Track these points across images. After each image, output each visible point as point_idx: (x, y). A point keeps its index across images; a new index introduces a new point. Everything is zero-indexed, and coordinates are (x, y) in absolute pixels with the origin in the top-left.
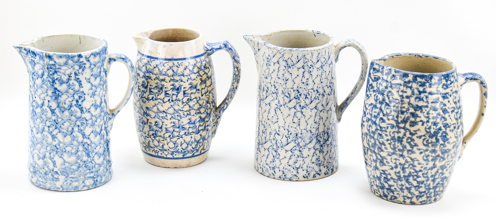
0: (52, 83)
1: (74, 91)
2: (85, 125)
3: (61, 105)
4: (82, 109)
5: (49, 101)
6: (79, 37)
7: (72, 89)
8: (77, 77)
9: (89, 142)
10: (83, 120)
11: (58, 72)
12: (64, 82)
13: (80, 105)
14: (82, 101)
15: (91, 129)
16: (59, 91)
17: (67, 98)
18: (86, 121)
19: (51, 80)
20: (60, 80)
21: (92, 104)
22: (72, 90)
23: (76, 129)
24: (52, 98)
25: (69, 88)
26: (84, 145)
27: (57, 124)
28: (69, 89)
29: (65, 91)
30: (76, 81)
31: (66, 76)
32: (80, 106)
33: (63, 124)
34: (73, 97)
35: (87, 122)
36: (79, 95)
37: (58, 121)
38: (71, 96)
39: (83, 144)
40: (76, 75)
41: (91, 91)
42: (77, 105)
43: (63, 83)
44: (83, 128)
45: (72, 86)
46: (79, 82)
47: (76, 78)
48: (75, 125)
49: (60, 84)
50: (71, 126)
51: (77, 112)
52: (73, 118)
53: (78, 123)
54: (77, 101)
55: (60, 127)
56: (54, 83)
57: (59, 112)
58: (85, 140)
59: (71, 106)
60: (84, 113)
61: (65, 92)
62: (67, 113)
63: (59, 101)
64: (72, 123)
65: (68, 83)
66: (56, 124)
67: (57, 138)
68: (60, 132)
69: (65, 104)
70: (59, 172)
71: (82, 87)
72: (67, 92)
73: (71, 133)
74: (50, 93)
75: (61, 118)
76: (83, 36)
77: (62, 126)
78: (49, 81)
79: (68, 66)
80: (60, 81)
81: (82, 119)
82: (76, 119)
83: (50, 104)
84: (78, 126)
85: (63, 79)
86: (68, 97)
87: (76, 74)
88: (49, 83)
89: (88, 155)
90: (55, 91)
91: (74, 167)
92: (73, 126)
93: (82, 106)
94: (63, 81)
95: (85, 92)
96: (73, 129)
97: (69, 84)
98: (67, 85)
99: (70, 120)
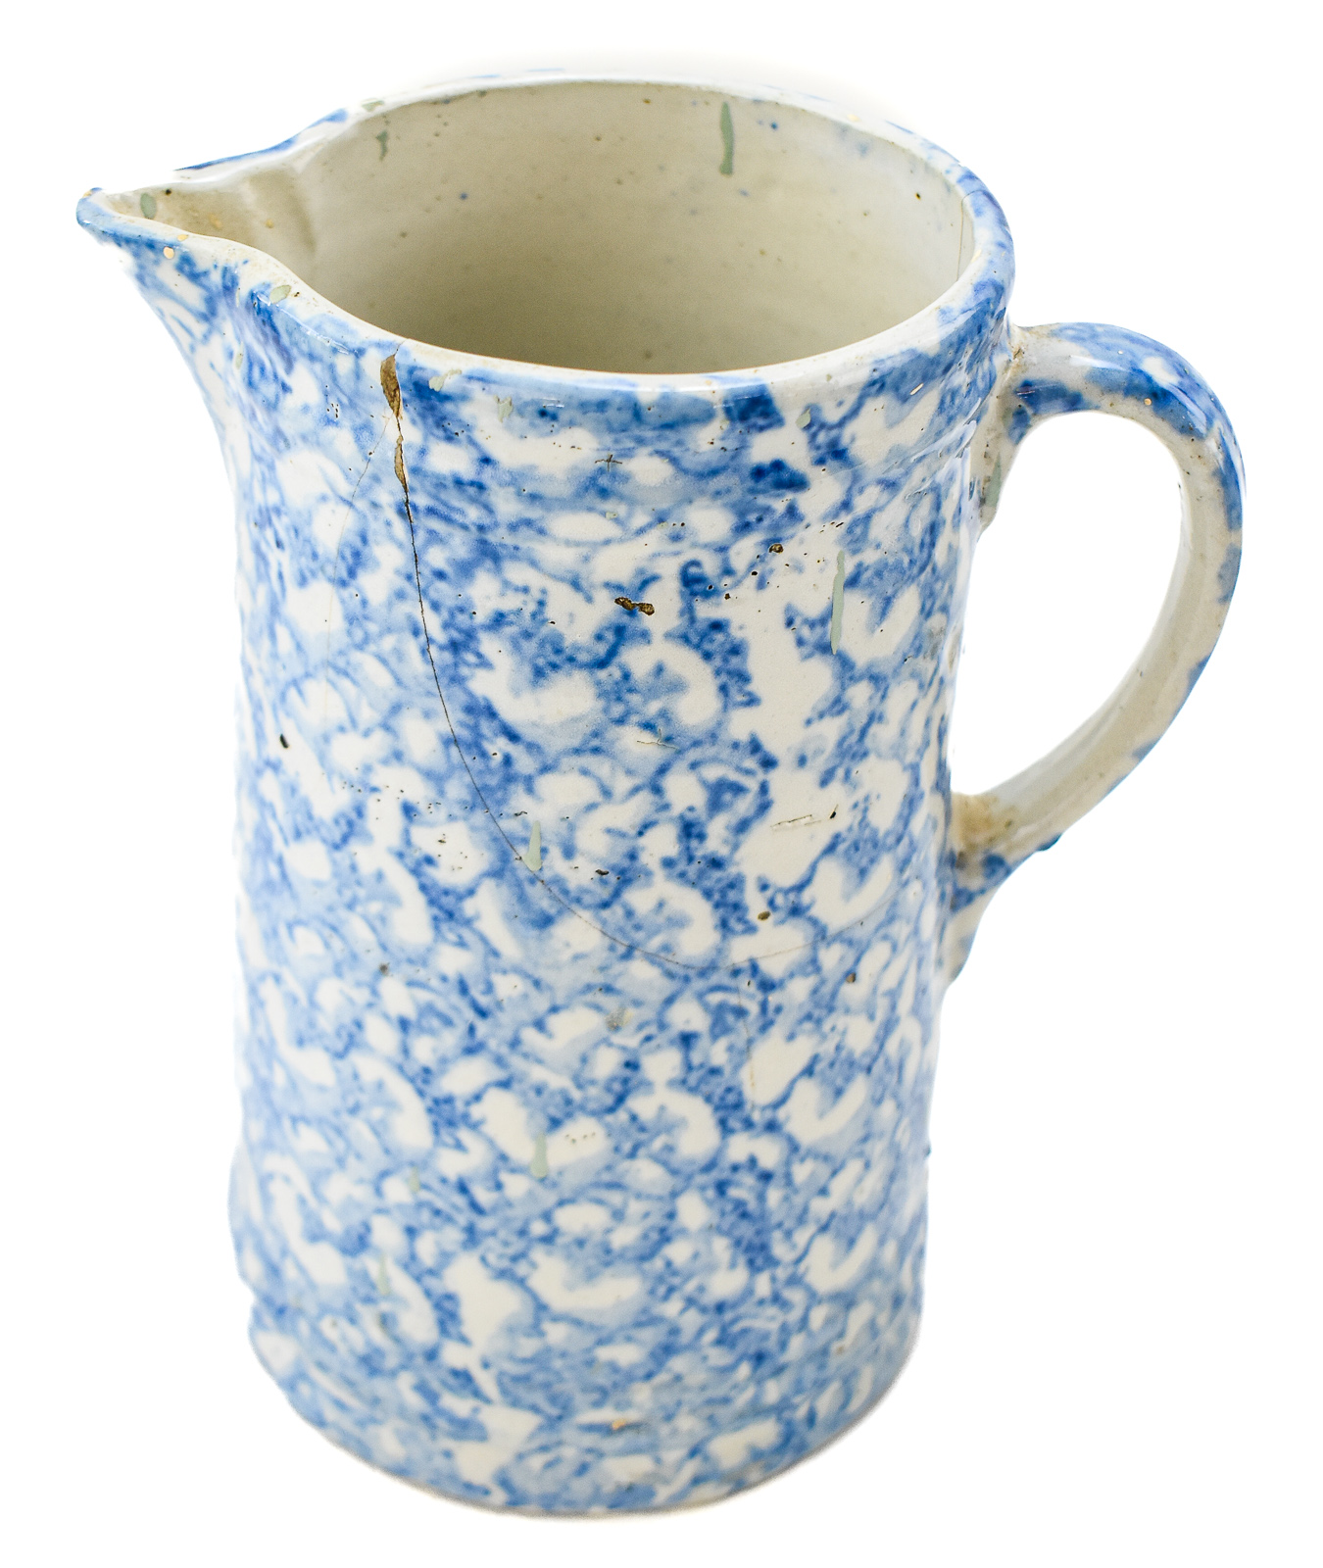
0: (447, 657)
1: (668, 739)
2: (744, 1030)
3: (527, 858)
4: (732, 896)
5: (408, 810)
6: (715, 114)
7: (648, 726)
8: (705, 611)
9: (769, 1153)
10: (736, 990)
11: (516, 553)
12: (571, 659)
13: (716, 863)
14: (743, 826)
15: (804, 1048)
16: (513, 737)
17: (591, 807)
18: (760, 996)
19: (433, 624)
20: (528, 635)
21: (824, 840)
22: (647, 737)
23: (662, 1065)
24: (441, 793)
25: (617, 710)
26: (721, 1187)
27: (482, 1013)
28: (621, 721)
29: (576, 742)
30: (697, 647)
31: (589, 599)
32: (717, 874)
33: (540, 1025)
34: (657, 790)
35: (774, 999)
36: (713, 773)
37: (489, 988)
38: (636, 790)
39: (715, 1175)
40: (694, 594)
41: (831, 730)
42: (691, 859)
43: (554, 667)
44: (730, 1048)
45: (651, 693)
46: (718, 662)
47: (692, 620)
48: (652, 1030)
49: (527, 670)
50: (617, 1039)
51: (678, 922)
52: (641, 974)
53: (688, 1015)
54: (690, 830)
55: (515, 1043)
56: (471, 658)
57: (510, 918)
58: (740, 1147)
59: (624, 874)
60: (751, 929)
61: (577, 751)
62: (579, 933)
63: (508, 825)
64: (632, 1014)
65: (613, 672)
66: (470, 1015)
67: (475, 1126)
68: (505, 1084)
69: (569, 852)
70: (486, 1381)
71: (752, 701)
72: (596, 750)
73: (609, 1100)
74: (422, 737)
75: (526, 976)
76: (757, 102)
77: (530, 1036)
78: (416, 633)
79: (622, 510)
80: (530, 647)
81: (726, 981)
82: (668, 987)
83: (425, 839)
84: (687, 1040)
85: (561, 626)
86: (607, 793)
87: (693, 583)
88: (412, 647)
89: (756, 1255)
90: (475, 729)
92: (633, 1041)
93: (732, 871)
94: (558, 651)
95: (772, 745)
96: (632, 1065)
97: (617, 674)
98: (598, 683)
99: (608, 989)
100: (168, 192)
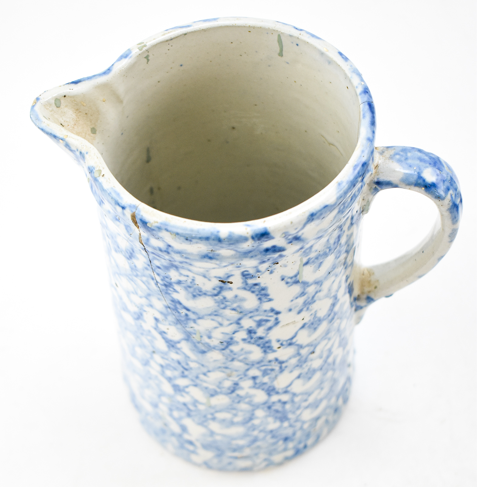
0: (164, 287)
1: (241, 312)
2: (273, 374)
3: (196, 338)
4: (267, 345)
5: (156, 319)
7: (234, 309)
8: (251, 282)
9: (285, 398)
10: (271, 365)
11: (183, 268)
12: (205, 294)
13: (261, 338)
14: (270, 329)
15: (296, 373)
16: (188, 310)
17: (216, 328)
18: (279, 365)
19: (158, 279)
20: (190, 287)
21: (300, 325)
22: (233, 312)
23: (246, 384)
24: (166, 318)
25: (222, 306)
26: (269, 408)
27: (186, 369)
28: (224, 308)
29: (209, 313)
30: (249, 290)
31: (210, 280)
32: (261, 341)
33: (205, 374)
34: (238, 323)
35: (284, 365)
36: (258, 318)
37: (187, 364)
38: (231, 324)
39: (267, 405)
40: (246, 278)
41: (301, 300)
42: (252, 338)
43: (200, 295)
44: (270, 378)
45: (234, 302)
46: (257, 293)
47: (247, 284)
48: (242, 376)
49: (190, 295)
50: (231, 378)
51: (249, 353)
52: (237, 364)
53: (254, 372)
54: (250, 332)
55: (197, 377)
56: (172, 289)
57: (192, 350)
58: (275, 398)
59: (230, 342)
60: (274, 351)
61: (210, 315)
62: (215, 356)
63: (189, 329)
64: (235, 373)
65: (220, 297)
66: (182, 369)
67: (187, 393)
68: (195, 386)
69: (210, 337)
70: (198, 444)
71: (270, 300)
72: (216, 315)
73: (229, 391)
74: (159, 304)
75: (199, 363)
76: (291, 36)
77: (202, 377)
78: (153, 279)
79: (218, 262)
80: (191, 290)
81: (267, 363)
82: (247, 367)
83: (163, 327)
84: (254, 378)
85: (201, 286)
86: (221, 324)
87: (245, 275)
88: (152, 283)
89: (283, 418)
90: (175, 306)
91: (241, 442)
92: (236, 379)
93: (267, 339)
94: (200, 292)
95: (277, 309)
96: (236, 384)
97: (222, 298)
98: (215, 300)
99: (226, 368)
100: (65, 96)
